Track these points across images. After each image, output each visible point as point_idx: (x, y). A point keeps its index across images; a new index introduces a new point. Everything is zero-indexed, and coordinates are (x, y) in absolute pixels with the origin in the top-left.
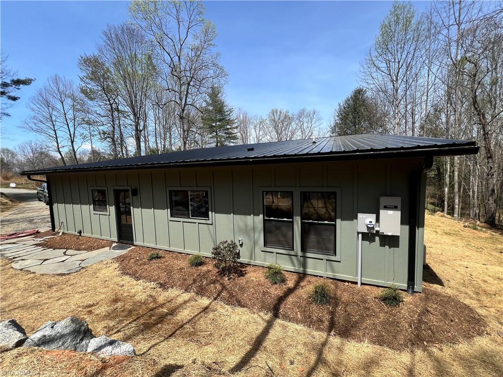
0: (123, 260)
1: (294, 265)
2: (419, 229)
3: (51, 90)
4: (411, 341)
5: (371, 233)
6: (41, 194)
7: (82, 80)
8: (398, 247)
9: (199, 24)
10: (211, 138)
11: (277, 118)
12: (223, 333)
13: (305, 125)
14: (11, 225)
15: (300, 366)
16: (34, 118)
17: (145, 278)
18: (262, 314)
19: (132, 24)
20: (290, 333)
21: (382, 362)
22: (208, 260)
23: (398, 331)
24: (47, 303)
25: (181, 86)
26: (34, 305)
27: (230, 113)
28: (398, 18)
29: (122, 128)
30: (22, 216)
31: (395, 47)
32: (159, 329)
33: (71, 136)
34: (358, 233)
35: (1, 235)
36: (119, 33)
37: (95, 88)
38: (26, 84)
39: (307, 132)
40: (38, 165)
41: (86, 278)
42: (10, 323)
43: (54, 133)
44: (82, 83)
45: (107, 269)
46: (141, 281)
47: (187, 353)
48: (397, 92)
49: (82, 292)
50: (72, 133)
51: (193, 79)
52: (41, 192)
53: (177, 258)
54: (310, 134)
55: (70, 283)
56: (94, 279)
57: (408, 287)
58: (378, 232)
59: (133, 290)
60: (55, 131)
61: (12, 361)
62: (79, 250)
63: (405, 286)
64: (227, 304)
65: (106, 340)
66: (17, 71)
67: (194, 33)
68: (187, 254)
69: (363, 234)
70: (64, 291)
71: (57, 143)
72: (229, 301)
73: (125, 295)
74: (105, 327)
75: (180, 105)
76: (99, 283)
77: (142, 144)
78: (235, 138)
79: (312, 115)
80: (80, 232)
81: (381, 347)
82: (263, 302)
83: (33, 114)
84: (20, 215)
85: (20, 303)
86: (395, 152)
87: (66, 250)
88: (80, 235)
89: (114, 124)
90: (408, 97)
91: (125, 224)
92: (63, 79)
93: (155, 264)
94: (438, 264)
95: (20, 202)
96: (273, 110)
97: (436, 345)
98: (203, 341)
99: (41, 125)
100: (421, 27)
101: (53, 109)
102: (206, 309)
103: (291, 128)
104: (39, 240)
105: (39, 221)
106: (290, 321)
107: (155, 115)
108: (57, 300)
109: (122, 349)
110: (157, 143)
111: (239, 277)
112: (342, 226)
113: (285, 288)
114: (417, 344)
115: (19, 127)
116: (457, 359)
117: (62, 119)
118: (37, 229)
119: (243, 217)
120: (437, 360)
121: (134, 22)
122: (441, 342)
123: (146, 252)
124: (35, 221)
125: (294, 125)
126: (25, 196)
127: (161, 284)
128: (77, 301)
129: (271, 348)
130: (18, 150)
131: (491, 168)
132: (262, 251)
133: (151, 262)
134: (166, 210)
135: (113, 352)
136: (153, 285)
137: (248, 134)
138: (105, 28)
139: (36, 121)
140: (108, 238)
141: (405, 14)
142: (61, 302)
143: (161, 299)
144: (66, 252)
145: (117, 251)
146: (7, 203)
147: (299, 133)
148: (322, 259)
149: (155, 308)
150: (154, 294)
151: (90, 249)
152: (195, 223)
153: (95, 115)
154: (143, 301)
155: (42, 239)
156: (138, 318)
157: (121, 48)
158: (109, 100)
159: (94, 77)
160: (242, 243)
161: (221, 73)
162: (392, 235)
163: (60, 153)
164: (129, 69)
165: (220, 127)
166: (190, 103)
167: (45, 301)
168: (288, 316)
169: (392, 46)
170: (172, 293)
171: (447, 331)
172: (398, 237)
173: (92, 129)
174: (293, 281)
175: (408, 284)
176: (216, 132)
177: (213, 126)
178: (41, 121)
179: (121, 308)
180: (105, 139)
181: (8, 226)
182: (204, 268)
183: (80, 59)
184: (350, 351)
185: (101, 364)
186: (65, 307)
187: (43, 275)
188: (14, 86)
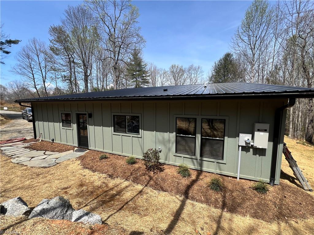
0: (83, 159)
1: (194, 165)
2: (280, 144)
3: (30, 47)
4: (277, 216)
5: (248, 147)
6: (25, 114)
7: (51, 42)
8: (265, 155)
9: (128, 8)
10: (133, 82)
11: (175, 70)
12: (155, 208)
13: (193, 75)
14: (8, 134)
15: (208, 232)
16: (20, 65)
17: (98, 171)
18: (178, 196)
19: (85, 6)
20: (198, 209)
21: (260, 230)
22: (138, 160)
23: (268, 210)
24: (37, 186)
25: (115, 48)
26: (29, 187)
27: (145, 67)
28: (257, 8)
29: (76, 73)
30: (14, 128)
31: (255, 27)
32: (113, 205)
33: (43, 78)
34: (239, 146)
35: (1, 140)
36: (76, 11)
37: (60, 47)
38: (15, 43)
39: (194, 80)
40: (21, 96)
41: (61, 170)
42: (18, 200)
43: (32, 76)
44: (51, 44)
45: (73, 164)
46: (96, 173)
47: (134, 221)
48: (254, 56)
49: (59, 179)
50: (44, 76)
51: (123, 44)
52: (24, 113)
53: (117, 158)
54: (195, 81)
55: (50, 173)
56: (65, 171)
57: (271, 181)
58: (252, 146)
59: (92, 179)
60: (33, 74)
61: (31, 228)
62: (53, 151)
63: (268, 180)
64: (154, 189)
65: (84, 212)
66: (9, 35)
67: (125, 13)
68: (124, 156)
69: (242, 147)
70: (47, 178)
71: (34, 82)
72: (156, 188)
73: (87, 181)
74: (77, 203)
75: (114, 60)
76: (69, 174)
77: (89, 85)
78: (148, 82)
79: (197, 70)
80: (53, 140)
81: (258, 220)
82: (177, 188)
83: (19, 63)
84: (12, 128)
85: (20, 185)
86: (270, 94)
87: (45, 151)
88: (53, 142)
89: (71, 71)
90: (260, 59)
91: (83, 136)
92: (39, 41)
93: (104, 162)
94: (285, 167)
95: (11, 120)
96: (173, 66)
97: (293, 219)
98: (142, 213)
99: (24, 70)
100: (272, 14)
101: (32, 60)
102: (141, 192)
103: (183, 77)
104: (27, 145)
105: (25, 132)
106: (197, 201)
107: (97, 66)
108: (43, 184)
109: (94, 218)
110: (98, 84)
111: (160, 172)
112: (228, 141)
113: (191, 180)
114: (281, 218)
115: (10, 71)
116: (307, 229)
117: (38, 67)
118: (24, 137)
119: (162, 133)
120: (295, 229)
121: (86, 5)
122: (296, 217)
123: (97, 154)
124: (22, 132)
125: (185, 75)
126: (14, 116)
127: (110, 175)
128: (56, 184)
129: (187, 219)
130: (8, 86)
131: (311, 106)
132: (174, 156)
133: (102, 161)
134: (111, 127)
135: (89, 220)
136: (104, 175)
137: (157, 80)
138: (67, 8)
139: (21, 68)
140: (72, 144)
141: (262, 5)
142: (46, 185)
143: (111, 185)
144: (45, 153)
145: (78, 153)
146: (3, 120)
147: (188, 80)
148: (214, 162)
149: (108, 190)
150: (106, 181)
151: (61, 151)
152: (130, 136)
153: (59, 65)
154: (99, 186)
155: (28, 144)
156: (98, 197)
157: (76, 22)
158: (68, 56)
159: (59, 40)
160: (161, 150)
161: (141, 40)
162: (262, 148)
163: (36, 89)
164: (82, 36)
165: (139, 75)
166: (120, 59)
167: (35, 185)
168: (196, 198)
169: (253, 26)
170: (117, 181)
171: (299, 211)
172: (265, 149)
173: (57, 74)
174: (195, 175)
175: (270, 179)
176: (136, 78)
177: (134, 75)
178: (24, 68)
179: (86, 190)
180: (65, 80)
181: (5, 135)
182: (136, 166)
183: (50, 28)
184: (238, 222)
185: (90, 231)
186: (50, 189)
187: (32, 167)
188: (7, 44)
